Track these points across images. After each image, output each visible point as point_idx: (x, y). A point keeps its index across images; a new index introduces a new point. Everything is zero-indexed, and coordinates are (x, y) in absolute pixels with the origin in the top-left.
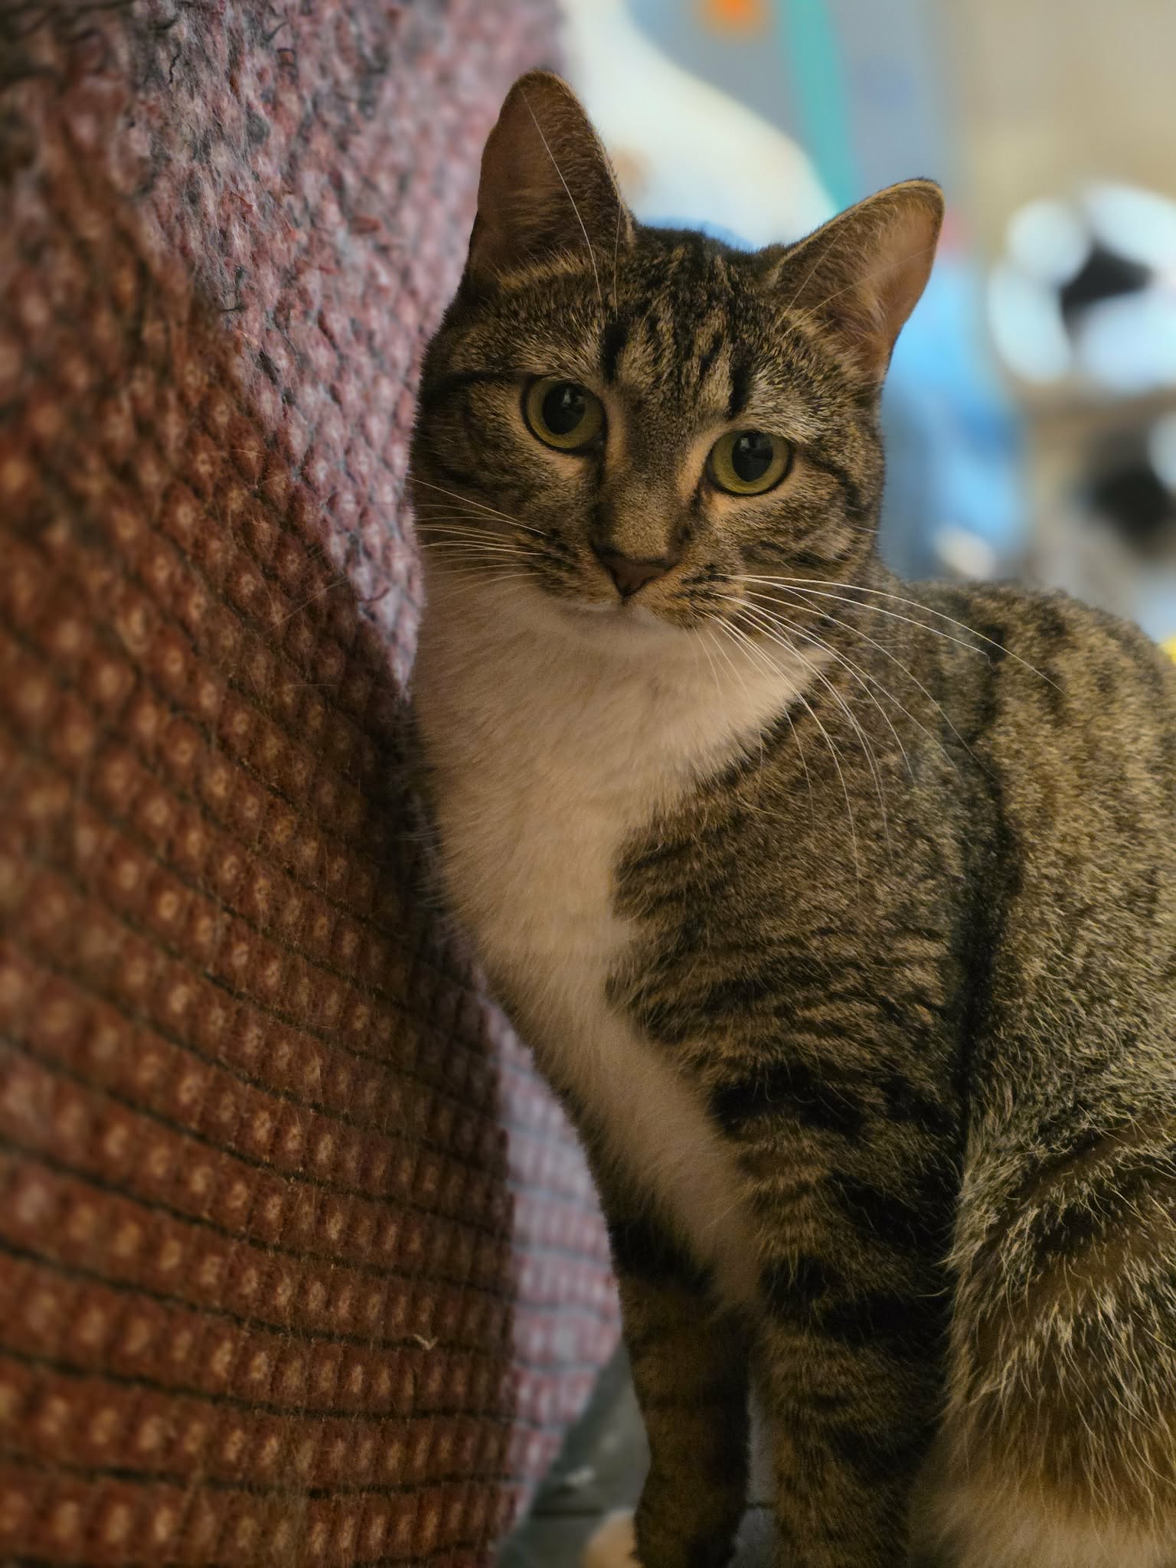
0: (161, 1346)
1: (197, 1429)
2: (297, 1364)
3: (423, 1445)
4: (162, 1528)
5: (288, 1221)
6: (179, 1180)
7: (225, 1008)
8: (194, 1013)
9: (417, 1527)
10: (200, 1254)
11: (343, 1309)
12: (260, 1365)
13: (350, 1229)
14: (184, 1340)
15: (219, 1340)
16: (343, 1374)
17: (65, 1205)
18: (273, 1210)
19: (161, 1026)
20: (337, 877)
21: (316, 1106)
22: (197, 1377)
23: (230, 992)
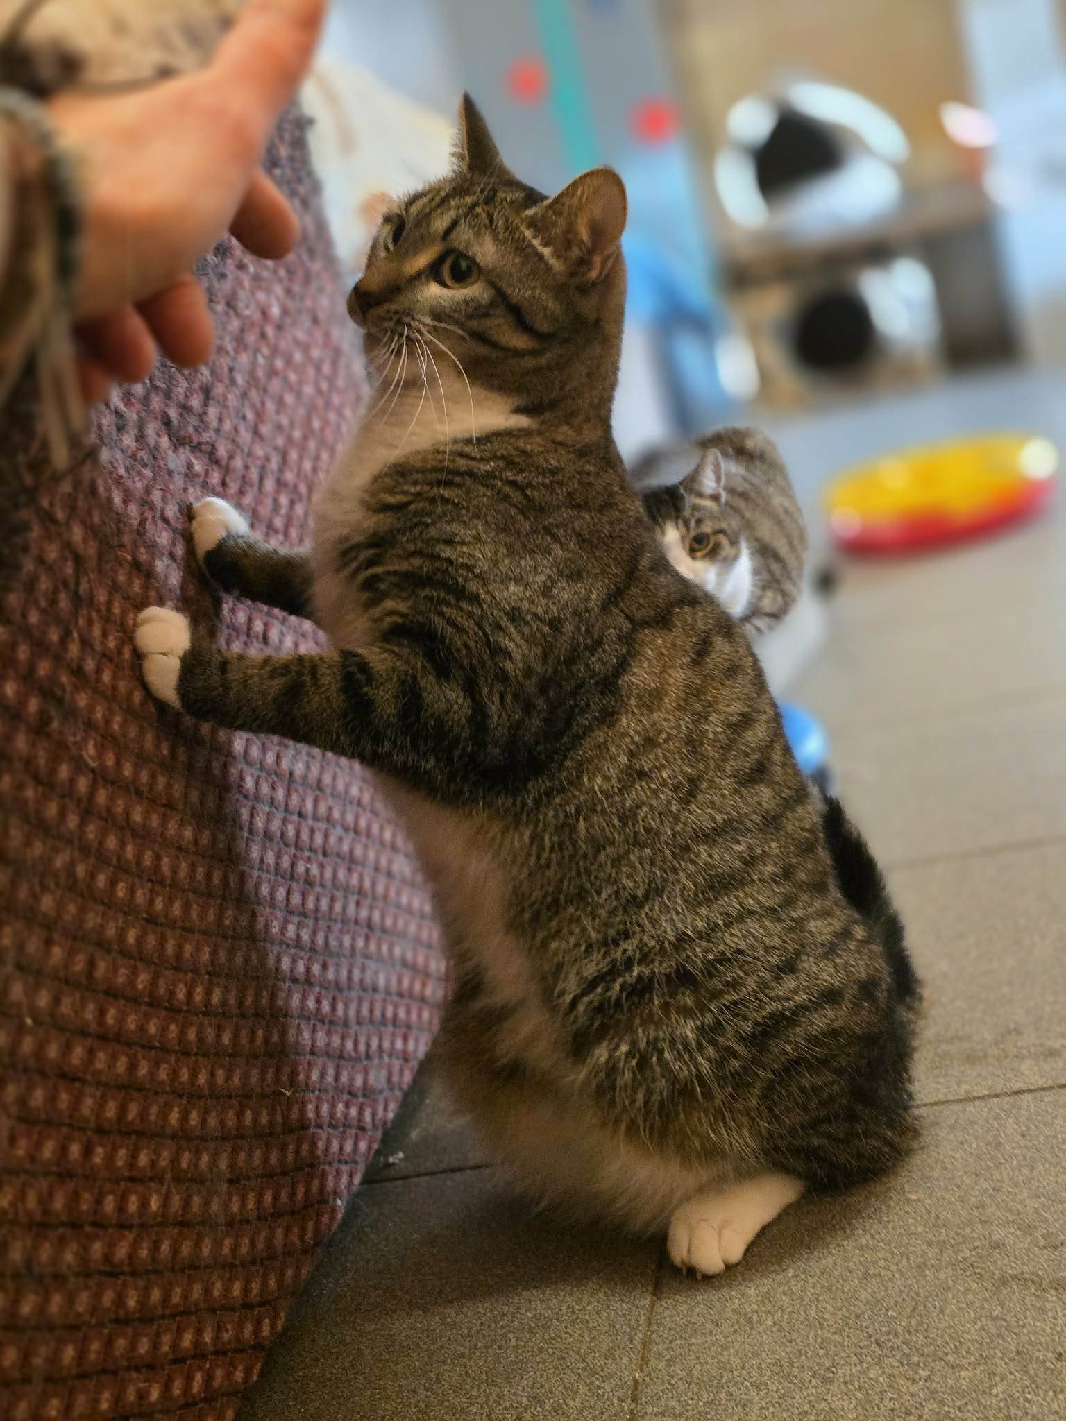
0: (143, 1115)
1: (165, 1154)
2: (214, 1114)
3: (291, 1148)
4: (154, 1204)
5: (200, 1039)
6: (142, 1029)
7: (155, 933)
8: (140, 941)
9: (293, 1194)
10: (157, 1065)
11: (236, 1080)
12: (194, 1117)
13: (236, 1036)
14: (154, 1110)
15: (171, 1107)
16: (240, 1115)
17: (91, 1052)
18: (192, 1035)
19: (124, 953)
20: (205, 842)
21: (209, 973)
22: (163, 1127)
23: (157, 924)
